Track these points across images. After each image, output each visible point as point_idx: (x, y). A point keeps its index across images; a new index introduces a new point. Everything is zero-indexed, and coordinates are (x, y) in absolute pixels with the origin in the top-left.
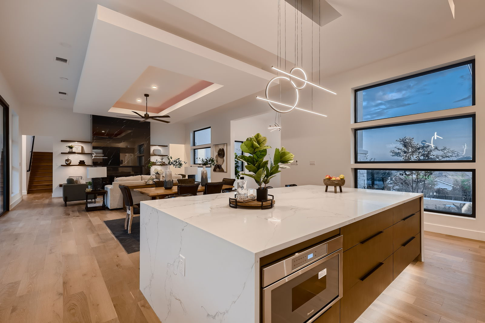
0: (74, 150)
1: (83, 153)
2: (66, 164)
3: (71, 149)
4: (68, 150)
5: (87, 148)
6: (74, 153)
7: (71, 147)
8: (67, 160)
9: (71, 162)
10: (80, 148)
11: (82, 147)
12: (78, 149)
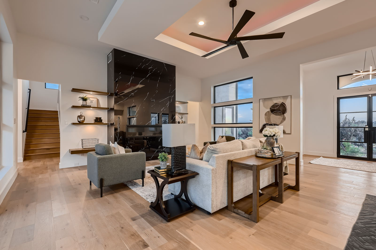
0: (88, 103)
1: (99, 108)
2: (78, 121)
3: (85, 102)
4: (81, 103)
5: (103, 102)
6: (89, 107)
7: (84, 99)
8: (80, 117)
9: (84, 120)
10: (95, 100)
11: (98, 100)
12: (93, 102)
